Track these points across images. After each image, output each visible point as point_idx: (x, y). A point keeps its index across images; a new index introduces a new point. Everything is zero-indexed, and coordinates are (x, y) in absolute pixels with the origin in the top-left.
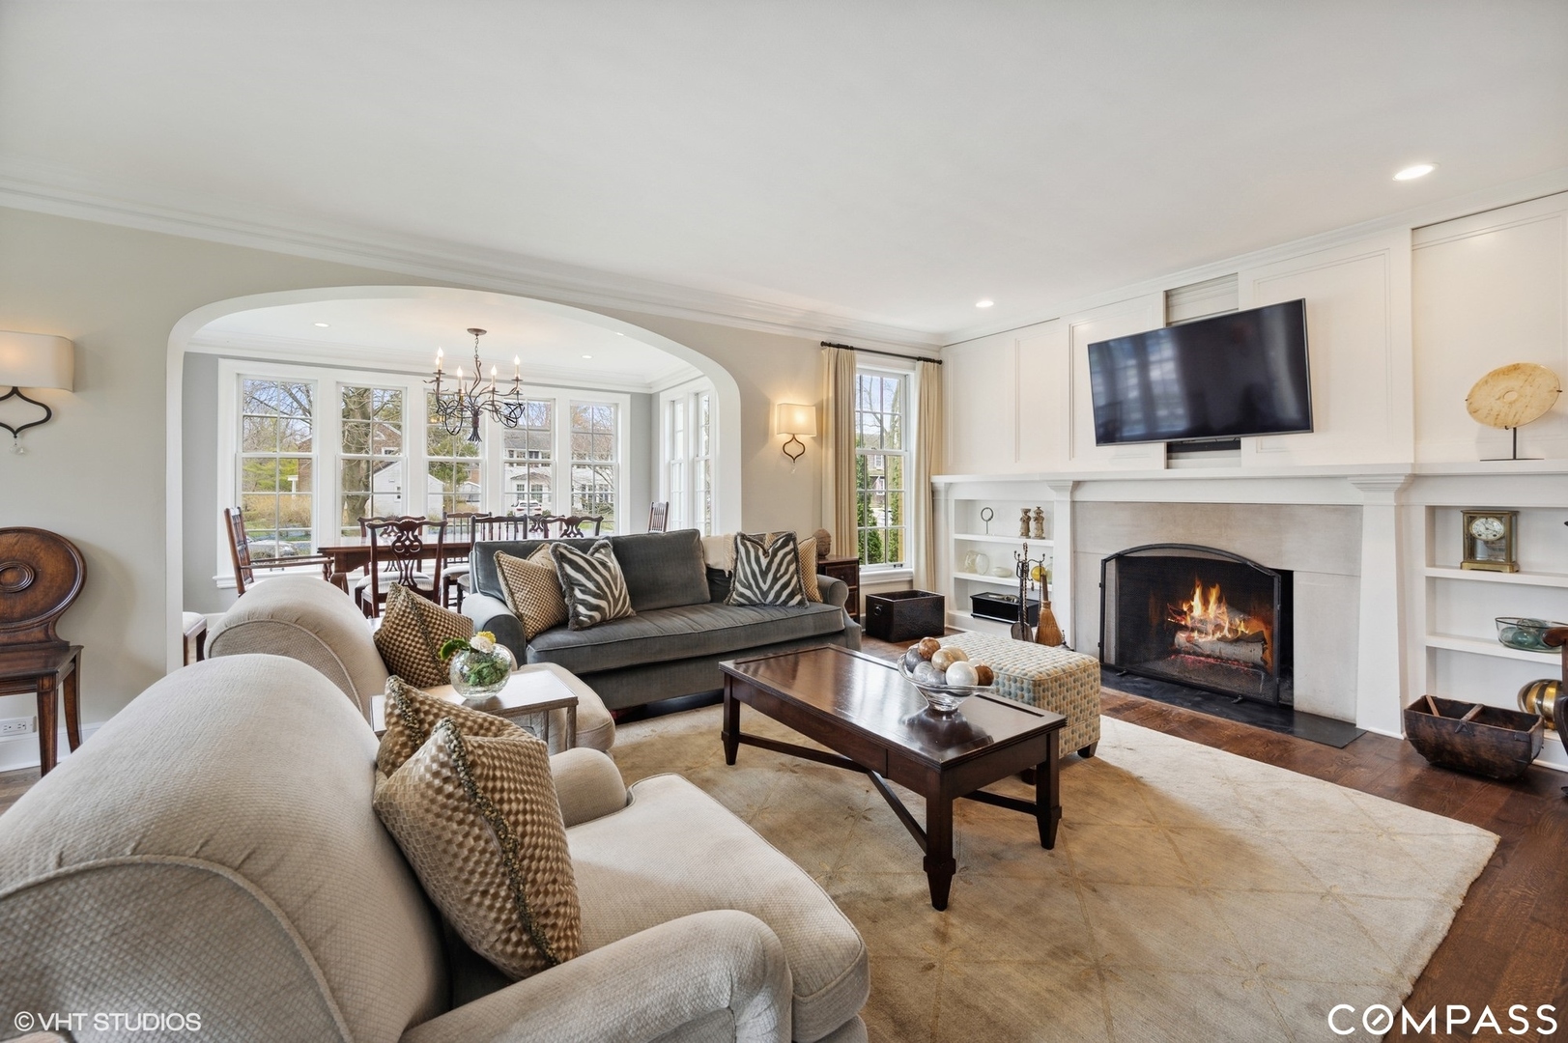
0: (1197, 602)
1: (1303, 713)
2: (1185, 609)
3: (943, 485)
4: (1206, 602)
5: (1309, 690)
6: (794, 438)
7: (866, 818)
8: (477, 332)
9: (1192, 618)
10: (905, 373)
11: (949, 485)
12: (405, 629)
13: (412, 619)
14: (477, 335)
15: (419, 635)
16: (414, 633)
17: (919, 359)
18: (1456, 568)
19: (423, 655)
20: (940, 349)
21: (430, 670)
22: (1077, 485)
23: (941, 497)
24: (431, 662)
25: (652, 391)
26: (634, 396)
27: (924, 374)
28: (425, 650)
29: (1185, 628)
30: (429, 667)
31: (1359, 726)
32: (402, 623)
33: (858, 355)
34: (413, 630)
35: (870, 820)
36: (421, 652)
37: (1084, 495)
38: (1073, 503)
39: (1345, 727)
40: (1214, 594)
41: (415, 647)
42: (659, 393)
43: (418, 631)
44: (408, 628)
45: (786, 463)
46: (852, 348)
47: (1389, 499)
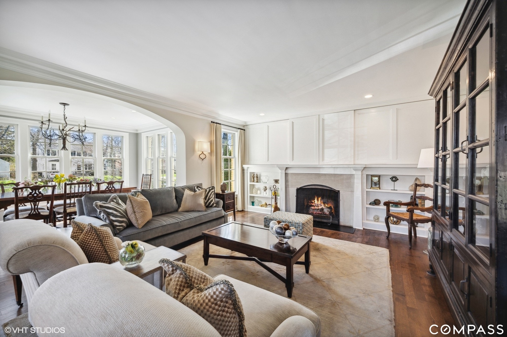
0: (316, 200)
1: (341, 226)
2: (313, 202)
3: (246, 168)
4: (318, 200)
5: (343, 221)
6: (203, 153)
7: (258, 275)
8: (65, 104)
9: (315, 204)
10: (234, 133)
11: (248, 168)
12: (91, 241)
13: (95, 236)
14: (64, 106)
15: (98, 242)
16: (96, 241)
17: (239, 129)
18: (369, 189)
19: (100, 250)
20: (244, 126)
21: (104, 256)
22: (287, 168)
23: (246, 172)
24: (104, 252)
25: (138, 132)
26: (130, 133)
27: (241, 133)
28: (101, 248)
29: (313, 206)
30: (103, 254)
31: (354, 227)
32: (90, 238)
33: (222, 126)
34: (95, 240)
35: (259, 275)
36: (99, 249)
37: (289, 171)
38: (286, 173)
39: (351, 228)
40: (320, 199)
41: (97, 247)
42: (141, 133)
43: (97, 241)
44: (93, 240)
45: (200, 161)
46: (220, 124)
47: (360, 173)
